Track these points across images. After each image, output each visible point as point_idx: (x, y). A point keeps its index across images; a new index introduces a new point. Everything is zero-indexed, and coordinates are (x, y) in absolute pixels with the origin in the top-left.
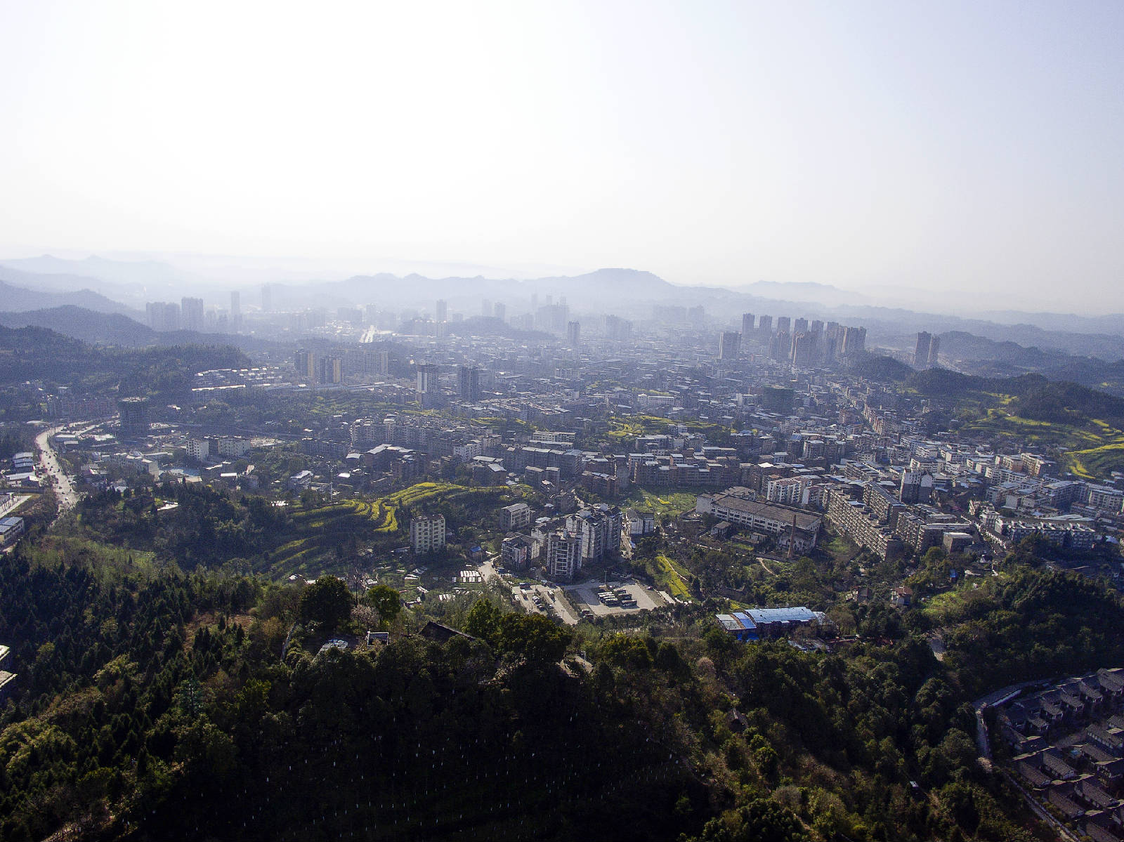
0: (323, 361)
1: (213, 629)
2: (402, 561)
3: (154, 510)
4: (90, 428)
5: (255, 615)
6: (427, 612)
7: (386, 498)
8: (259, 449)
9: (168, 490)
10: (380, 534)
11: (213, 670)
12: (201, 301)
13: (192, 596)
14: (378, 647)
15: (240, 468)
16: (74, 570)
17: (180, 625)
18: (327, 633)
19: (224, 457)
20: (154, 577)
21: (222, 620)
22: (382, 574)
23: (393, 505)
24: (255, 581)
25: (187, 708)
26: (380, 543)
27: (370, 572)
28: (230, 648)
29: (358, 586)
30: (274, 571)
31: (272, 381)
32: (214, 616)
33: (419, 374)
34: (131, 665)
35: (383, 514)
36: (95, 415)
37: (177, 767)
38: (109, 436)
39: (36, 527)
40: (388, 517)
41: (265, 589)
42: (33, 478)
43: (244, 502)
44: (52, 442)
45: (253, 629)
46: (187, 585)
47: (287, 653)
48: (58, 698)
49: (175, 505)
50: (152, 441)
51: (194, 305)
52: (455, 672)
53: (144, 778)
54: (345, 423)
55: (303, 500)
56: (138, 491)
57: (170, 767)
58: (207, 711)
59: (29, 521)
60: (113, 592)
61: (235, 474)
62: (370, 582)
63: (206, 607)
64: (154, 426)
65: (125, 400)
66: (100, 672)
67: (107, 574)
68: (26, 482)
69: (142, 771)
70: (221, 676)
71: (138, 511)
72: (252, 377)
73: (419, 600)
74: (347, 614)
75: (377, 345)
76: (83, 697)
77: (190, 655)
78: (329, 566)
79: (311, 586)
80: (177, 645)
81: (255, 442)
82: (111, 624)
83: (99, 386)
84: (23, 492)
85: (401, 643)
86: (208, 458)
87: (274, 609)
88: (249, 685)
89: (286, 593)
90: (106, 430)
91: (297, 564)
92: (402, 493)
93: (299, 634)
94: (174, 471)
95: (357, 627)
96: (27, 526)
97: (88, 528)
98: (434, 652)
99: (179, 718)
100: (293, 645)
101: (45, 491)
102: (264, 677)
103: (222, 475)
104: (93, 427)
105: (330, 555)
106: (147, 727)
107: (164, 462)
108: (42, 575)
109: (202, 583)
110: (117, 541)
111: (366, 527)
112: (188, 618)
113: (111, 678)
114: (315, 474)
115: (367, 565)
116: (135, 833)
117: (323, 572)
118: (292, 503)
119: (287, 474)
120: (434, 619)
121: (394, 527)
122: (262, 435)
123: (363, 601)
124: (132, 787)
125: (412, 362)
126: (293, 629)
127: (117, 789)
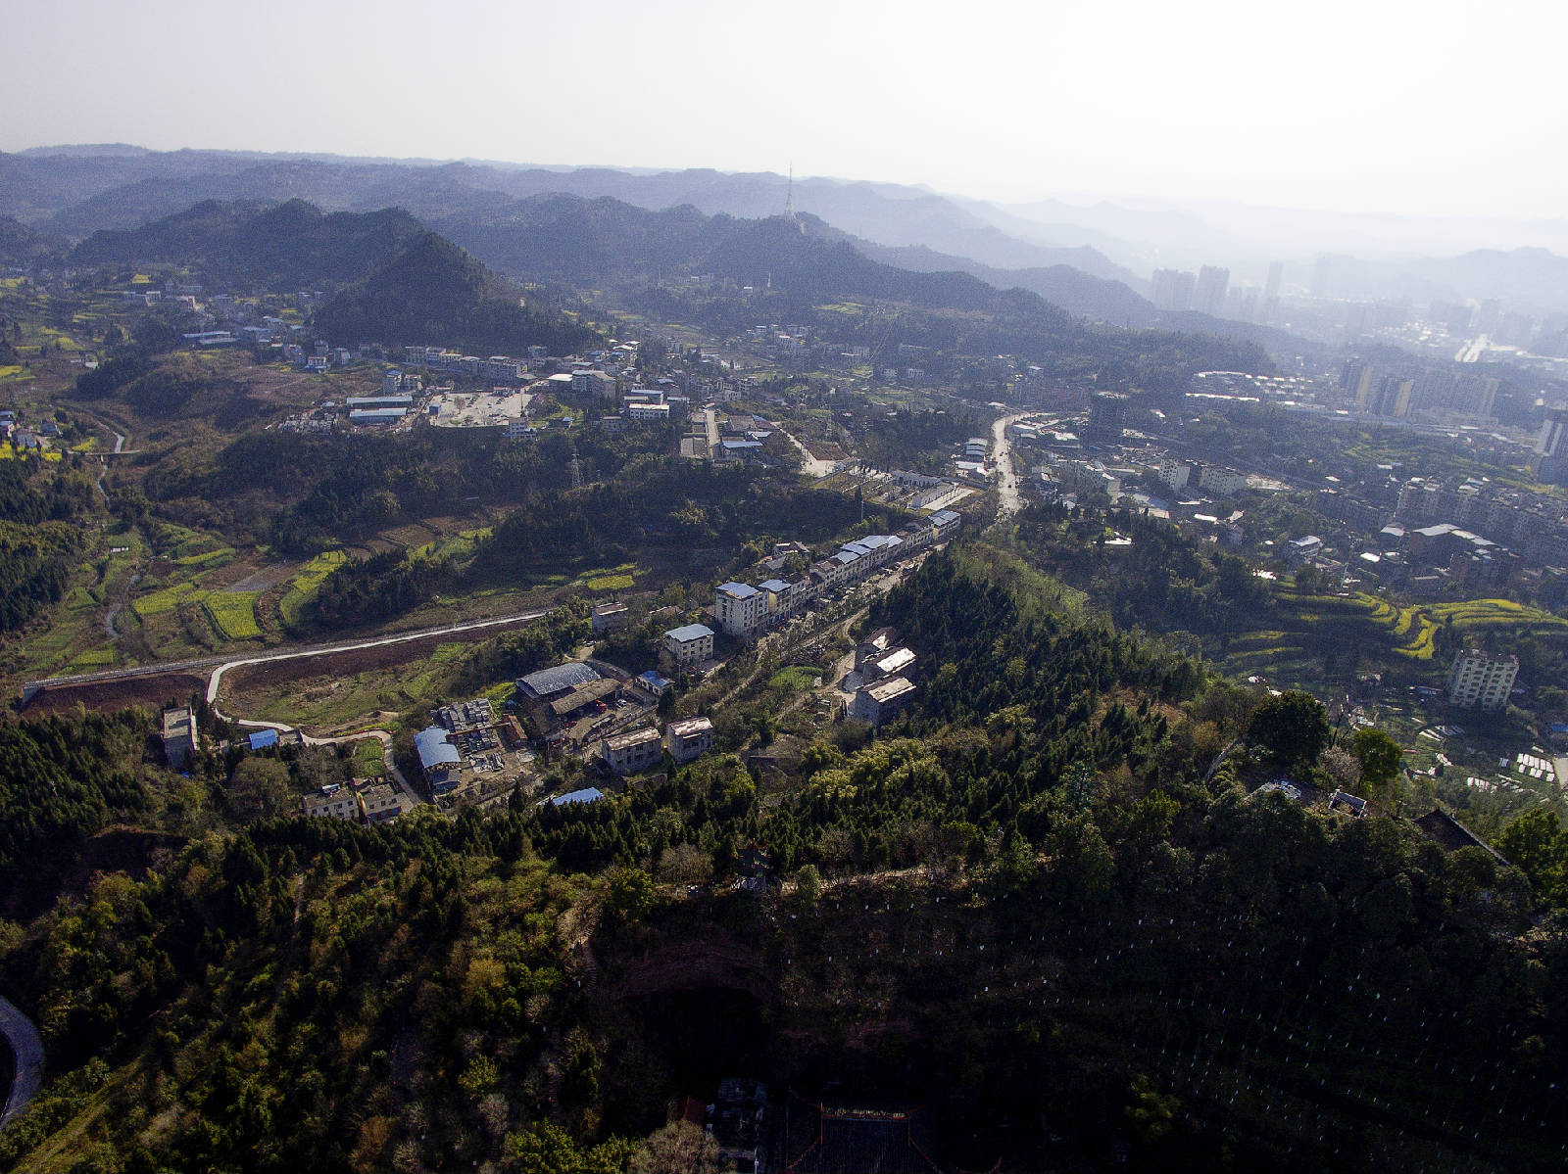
0: (1384, 382)
1: (1130, 711)
2: (1422, 706)
3: (1101, 540)
4: (1052, 423)
5: (1187, 710)
6: (1440, 794)
7: (1427, 607)
8: (1255, 492)
9: (1124, 520)
10: (1403, 658)
11: (1115, 762)
12: (1227, 272)
13: (1117, 662)
14: (1344, 813)
15: (1223, 513)
16: (996, 590)
17: (1093, 692)
18: (1277, 768)
19: (1206, 492)
20: (1081, 624)
21: (1145, 702)
22: (1385, 715)
23: (1434, 621)
24: (1200, 668)
25: (1073, 797)
26: (1395, 671)
27: (1367, 707)
28: (1144, 741)
29: (1341, 721)
30: (1230, 662)
31: (1297, 399)
32: (1136, 693)
33: (1548, 424)
34: (1028, 719)
35: (1415, 629)
36: (1061, 407)
37: (1042, 858)
38: (1071, 436)
39: (971, 528)
40: (1423, 636)
41: (1210, 682)
42: (981, 470)
43: (1216, 560)
44: (1009, 431)
45: (1180, 728)
46: (1115, 646)
47: (1213, 775)
48: (946, 728)
49: (1128, 542)
50: (1119, 452)
51: (1215, 278)
52: (1455, 900)
53: (1005, 854)
54: (1394, 479)
55: (1300, 578)
56: (1088, 513)
57: (1036, 855)
58: (1095, 809)
59: (965, 519)
60: (1030, 629)
61: (1213, 519)
62: (1362, 721)
63: (1130, 680)
64: (1126, 432)
65: (1102, 394)
66: (994, 716)
67: (1029, 605)
68: (973, 473)
69: (1006, 846)
70: (1123, 772)
71: (1082, 537)
72: (1273, 389)
73: (1431, 772)
74: (1312, 752)
75: (1480, 367)
76: (969, 735)
77: (1094, 733)
78: (1309, 680)
79: (1275, 699)
80: (1082, 715)
81: (1253, 481)
82: (1017, 665)
83: (1073, 373)
84: (968, 485)
85: (1382, 823)
86: (1182, 490)
87: (1214, 711)
88: (1152, 797)
89: (1236, 696)
90: (1071, 428)
91: (1264, 662)
92: (1453, 607)
93: (1235, 757)
94: (1138, 498)
95: (1321, 776)
96: (963, 525)
97: (1023, 543)
98: (1430, 857)
99: (1061, 802)
100: (1225, 768)
101: (987, 486)
102: (1177, 796)
103: (1197, 516)
104: (1057, 421)
105: (1314, 664)
106: (1024, 799)
107: (1128, 482)
108: (964, 584)
109: (1134, 649)
110: (1050, 570)
111: (1383, 641)
112: (1105, 687)
113: (1002, 727)
114: (1326, 545)
115: (1365, 695)
116: (980, 908)
117: (1297, 684)
118: (1280, 578)
119: (1285, 535)
120: (1447, 810)
121: (1426, 653)
122: (1262, 473)
123: (1344, 745)
124: (992, 859)
125: (1540, 402)
126: (1232, 748)
127: (977, 853)
